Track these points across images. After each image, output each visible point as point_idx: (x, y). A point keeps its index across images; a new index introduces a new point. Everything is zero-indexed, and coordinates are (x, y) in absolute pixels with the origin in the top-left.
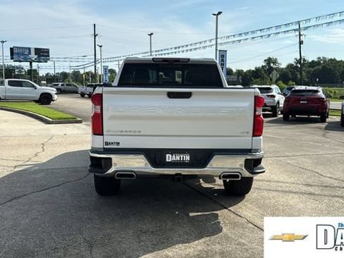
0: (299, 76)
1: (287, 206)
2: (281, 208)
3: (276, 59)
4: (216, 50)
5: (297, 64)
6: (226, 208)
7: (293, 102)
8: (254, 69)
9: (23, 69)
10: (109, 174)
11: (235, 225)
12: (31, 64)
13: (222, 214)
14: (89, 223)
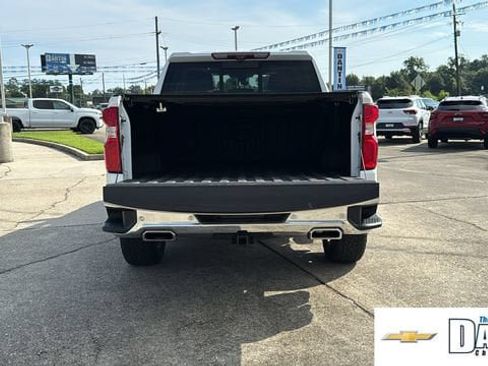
0: (455, 83)
1: (420, 278)
2: (412, 281)
3: (421, 59)
4: (330, 47)
5: (451, 65)
6: (323, 283)
7: (443, 120)
8: (389, 75)
9: (60, 84)
10: (131, 233)
11: (333, 310)
12: (70, 78)
13: (316, 292)
14: (103, 310)
